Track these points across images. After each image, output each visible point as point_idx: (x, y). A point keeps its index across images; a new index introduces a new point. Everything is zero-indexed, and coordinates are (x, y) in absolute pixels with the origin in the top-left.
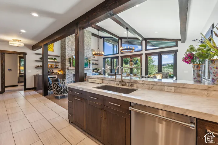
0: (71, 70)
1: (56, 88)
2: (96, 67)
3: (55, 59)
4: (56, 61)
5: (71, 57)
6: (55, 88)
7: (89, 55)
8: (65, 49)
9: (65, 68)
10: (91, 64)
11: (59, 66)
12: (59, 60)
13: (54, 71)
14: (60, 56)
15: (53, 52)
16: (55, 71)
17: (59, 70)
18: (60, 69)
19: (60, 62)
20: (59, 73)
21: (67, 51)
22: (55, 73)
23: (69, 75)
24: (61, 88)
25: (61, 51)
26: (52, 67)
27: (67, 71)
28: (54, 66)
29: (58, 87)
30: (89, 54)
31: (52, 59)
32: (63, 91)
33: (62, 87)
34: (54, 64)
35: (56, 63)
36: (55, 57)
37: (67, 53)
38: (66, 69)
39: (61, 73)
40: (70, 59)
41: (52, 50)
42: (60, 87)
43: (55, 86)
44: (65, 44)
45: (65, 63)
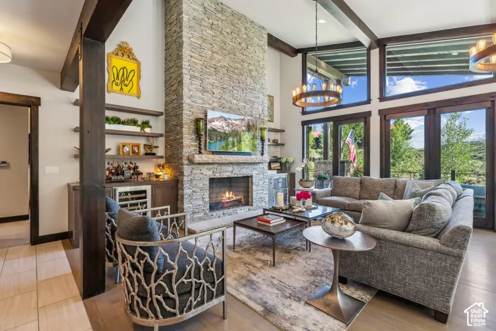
0: (200, 164)
1: (139, 280)
2: (277, 152)
3: (146, 124)
4: (147, 130)
5: (202, 116)
6: (130, 277)
7: (261, 112)
8: (180, 83)
9: (181, 158)
10: (266, 143)
11: (160, 151)
12: (157, 126)
13: (140, 169)
14: (162, 114)
15: (139, 97)
16: (146, 168)
17: (159, 166)
18: (162, 161)
19: (161, 135)
20: (157, 176)
21: (186, 92)
22: (144, 175)
23: (194, 183)
24: (169, 279)
25: (167, 95)
26: (134, 152)
27: (187, 169)
28: (142, 151)
29: (148, 270)
30: (260, 108)
31: (134, 123)
32: (176, 297)
33: (175, 272)
34: (142, 142)
35: (148, 140)
36: (146, 118)
37: (186, 101)
38: (185, 162)
39: (166, 175)
40: (197, 121)
41: (134, 91)
42: (158, 274)
43: (135, 268)
44: (180, 67)
45: (182, 138)
